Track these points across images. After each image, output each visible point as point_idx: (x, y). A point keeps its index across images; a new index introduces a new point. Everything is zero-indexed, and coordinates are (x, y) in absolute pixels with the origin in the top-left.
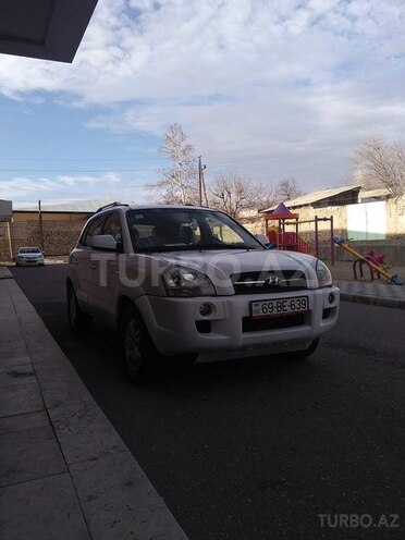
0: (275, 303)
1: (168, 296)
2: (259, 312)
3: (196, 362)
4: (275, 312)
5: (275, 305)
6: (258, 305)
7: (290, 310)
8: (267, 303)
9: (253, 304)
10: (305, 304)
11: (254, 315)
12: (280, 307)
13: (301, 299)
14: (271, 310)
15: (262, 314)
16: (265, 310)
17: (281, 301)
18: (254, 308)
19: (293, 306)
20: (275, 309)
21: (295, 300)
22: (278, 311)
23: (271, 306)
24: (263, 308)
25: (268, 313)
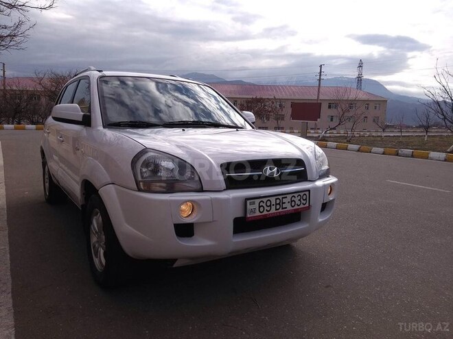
0: (273, 199)
1: (140, 190)
2: (255, 211)
3: (175, 266)
4: (273, 210)
5: (273, 202)
6: (254, 203)
7: (289, 208)
8: (265, 200)
9: (248, 202)
10: (306, 199)
11: (248, 216)
12: (279, 204)
13: (302, 194)
14: (269, 209)
15: (258, 214)
16: (262, 209)
17: (280, 197)
18: (249, 207)
19: (293, 202)
20: (273, 208)
21: (296, 195)
22: (276, 210)
23: (268, 204)
24: (260, 207)
25: (265, 213)
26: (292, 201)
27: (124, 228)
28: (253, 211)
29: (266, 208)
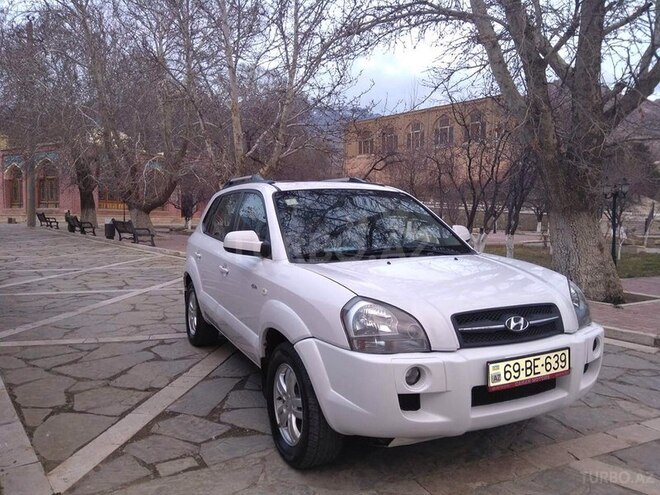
0: (522, 362)
1: (352, 349)
2: (499, 378)
3: (390, 446)
4: (523, 377)
5: (523, 366)
6: (498, 367)
7: (544, 373)
8: (512, 363)
9: (491, 366)
10: (565, 360)
11: (492, 385)
12: (530, 368)
13: (559, 353)
14: (517, 375)
15: (503, 381)
16: (508, 376)
17: (532, 359)
18: (492, 372)
19: (548, 366)
20: (523, 373)
21: (552, 355)
22: (527, 376)
23: (516, 368)
24: (505, 373)
25: (513, 380)
26: (546, 364)
27: (331, 396)
28: (497, 378)
29: (514, 374)
